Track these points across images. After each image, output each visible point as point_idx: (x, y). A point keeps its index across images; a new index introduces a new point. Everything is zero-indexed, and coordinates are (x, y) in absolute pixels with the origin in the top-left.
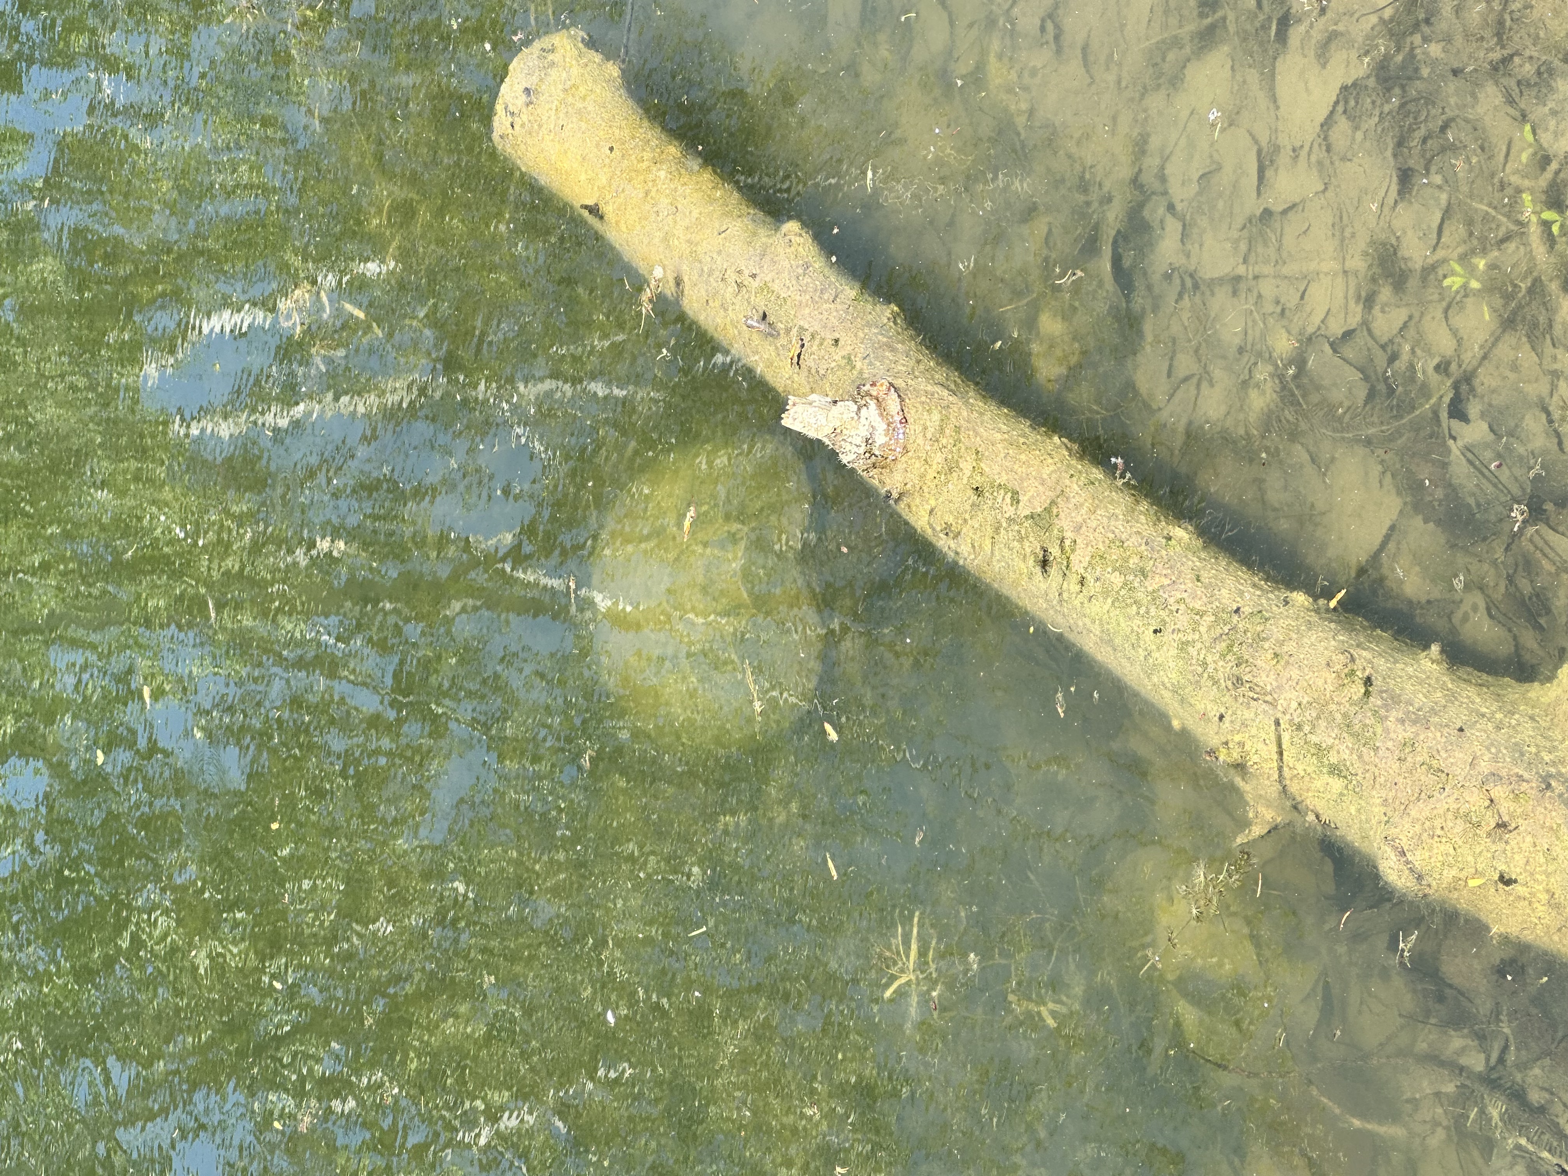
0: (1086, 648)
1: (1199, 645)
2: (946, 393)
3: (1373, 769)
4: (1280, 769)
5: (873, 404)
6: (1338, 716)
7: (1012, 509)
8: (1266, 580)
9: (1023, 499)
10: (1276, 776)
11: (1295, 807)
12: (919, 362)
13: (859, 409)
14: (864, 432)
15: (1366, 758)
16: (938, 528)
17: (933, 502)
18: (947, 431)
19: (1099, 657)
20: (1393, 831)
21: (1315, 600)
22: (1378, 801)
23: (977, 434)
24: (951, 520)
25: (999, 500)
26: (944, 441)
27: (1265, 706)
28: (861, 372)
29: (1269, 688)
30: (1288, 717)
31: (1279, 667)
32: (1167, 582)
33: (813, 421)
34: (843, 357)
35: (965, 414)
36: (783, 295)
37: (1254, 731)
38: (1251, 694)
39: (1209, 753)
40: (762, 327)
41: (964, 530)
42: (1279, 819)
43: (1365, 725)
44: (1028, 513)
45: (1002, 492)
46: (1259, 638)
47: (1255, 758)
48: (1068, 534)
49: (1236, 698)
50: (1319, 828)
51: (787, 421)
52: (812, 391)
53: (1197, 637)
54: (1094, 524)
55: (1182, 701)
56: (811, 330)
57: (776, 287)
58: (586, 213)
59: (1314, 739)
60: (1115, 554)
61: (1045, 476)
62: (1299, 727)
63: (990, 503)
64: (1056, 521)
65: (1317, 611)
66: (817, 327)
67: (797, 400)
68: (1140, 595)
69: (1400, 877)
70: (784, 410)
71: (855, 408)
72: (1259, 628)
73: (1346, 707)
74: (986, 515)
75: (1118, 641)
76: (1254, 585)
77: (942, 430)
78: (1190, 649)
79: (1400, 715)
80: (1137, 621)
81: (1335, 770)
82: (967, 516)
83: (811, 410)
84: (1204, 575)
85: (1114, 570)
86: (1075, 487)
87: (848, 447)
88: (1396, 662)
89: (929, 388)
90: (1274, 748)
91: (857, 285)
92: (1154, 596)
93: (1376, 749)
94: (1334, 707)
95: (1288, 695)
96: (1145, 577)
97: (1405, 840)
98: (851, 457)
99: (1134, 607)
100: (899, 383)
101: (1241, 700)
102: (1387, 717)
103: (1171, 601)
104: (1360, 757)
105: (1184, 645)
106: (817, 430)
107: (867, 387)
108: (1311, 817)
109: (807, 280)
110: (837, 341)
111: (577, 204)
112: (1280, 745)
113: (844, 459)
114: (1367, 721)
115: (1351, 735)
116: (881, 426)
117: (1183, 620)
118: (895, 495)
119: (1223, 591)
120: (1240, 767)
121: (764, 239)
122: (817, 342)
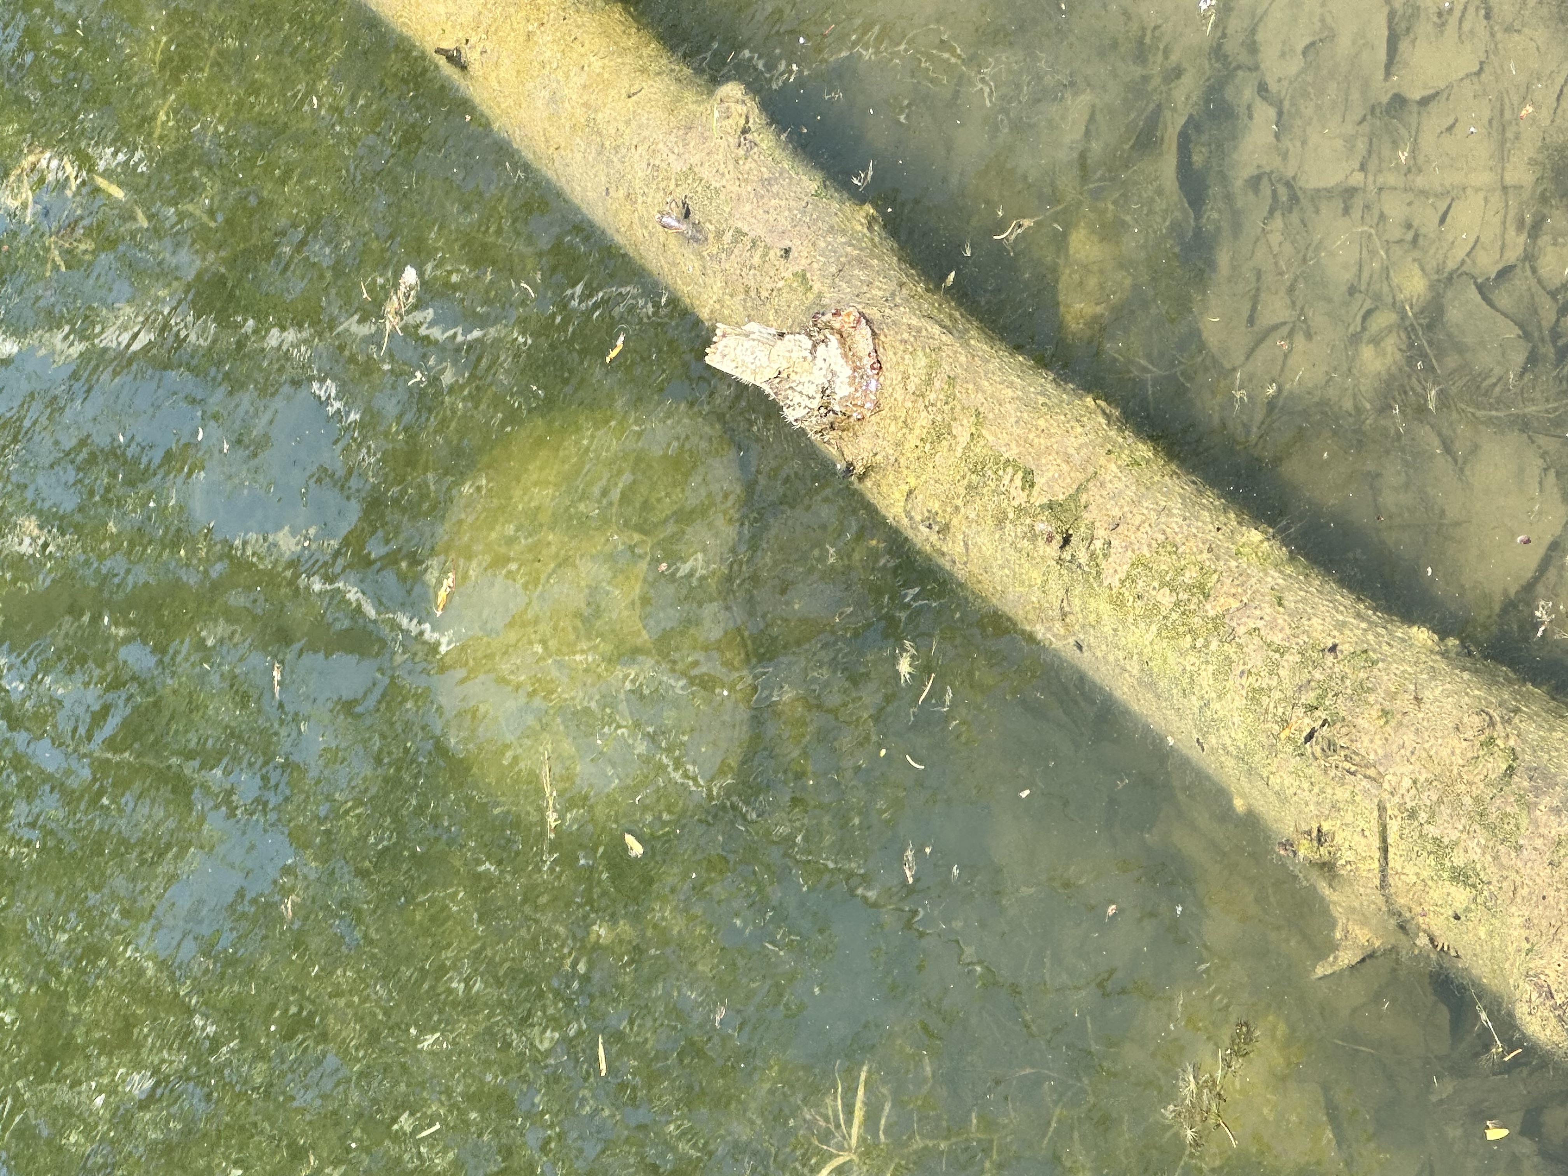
0: (1118, 694)
1: (1277, 695)
2: (936, 330)
3: (1513, 875)
4: (1383, 871)
5: (834, 340)
6: (1467, 800)
7: (1024, 495)
8: (1375, 610)
9: (1040, 481)
10: (1377, 882)
11: (1402, 927)
12: (901, 285)
13: (814, 346)
14: (821, 379)
15: (1504, 861)
16: (918, 518)
17: (913, 482)
18: (937, 384)
19: (1135, 707)
20: (1537, 963)
21: (1442, 639)
22: (1518, 921)
23: (978, 388)
24: (936, 506)
25: (1006, 481)
26: (932, 397)
27: (1365, 783)
28: (820, 296)
29: (1372, 757)
30: (1397, 799)
31: (1388, 728)
32: (1235, 604)
33: (749, 359)
34: (795, 274)
35: (963, 359)
36: (715, 184)
37: (1349, 818)
38: (1347, 765)
39: (1284, 845)
40: (683, 227)
41: (955, 521)
42: (1377, 944)
43: (1507, 815)
44: (1045, 501)
45: (1010, 470)
46: (1362, 689)
47: (1348, 855)
48: (1101, 533)
49: (1326, 771)
50: (1433, 956)
51: (713, 359)
52: (750, 319)
53: (1274, 682)
54: (1138, 519)
55: (1250, 771)
56: (752, 235)
57: (705, 173)
58: (442, 61)
59: (1432, 831)
60: (1164, 563)
61: (1071, 451)
62: (1412, 814)
63: (993, 485)
64: (1085, 515)
65: (1444, 654)
66: (760, 231)
67: (729, 330)
68: (1196, 622)
69: (1544, 1027)
70: (708, 343)
71: (809, 344)
72: (1362, 675)
73: (1480, 788)
74: (988, 502)
75: (1163, 684)
76: (1358, 615)
77: (929, 382)
78: (1265, 700)
79: (1556, 802)
80: (1192, 658)
81: (1460, 876)
82: (959, 502)
83: (748, 344)
84: (1290, 600)
85: (1163, 585)
86: (1113, 467)
87: (797, 399)
88: (1552, 729)
89: (915, 322)
90: (1376, 843)
91: (819, 176)
92: (1217, 622)
93: (1519, 848)
94: (1463, 788)
95: (1400, 770)
96: (1207, 596)
97: (1553, 975)
98: (800, 413)
99: (1189, 638)
100: (874, 313)
101: (1332, 773)
102: (1536, 804)
103: (1241, 630)
104: (1496, 858)
105: (1255, 695)
106: (754, 372)
107: (828, 317)
108: (1423, 941)
109: (750, 164)
110: (787, 251)
111: (430, 50)
112: (1384, 839)
113: (790, 415)
114: (1508, 810)
115: (1486, 827)
116: (845, 371)
117: (1256, 660)
118: (859, 469)
119: (1315, 620)
120: (1327, 868)
121: (693, 107)
122: (760, 251)
